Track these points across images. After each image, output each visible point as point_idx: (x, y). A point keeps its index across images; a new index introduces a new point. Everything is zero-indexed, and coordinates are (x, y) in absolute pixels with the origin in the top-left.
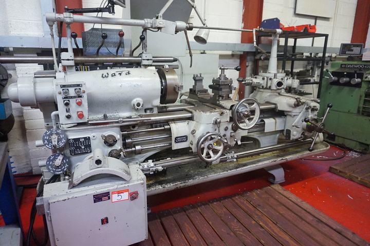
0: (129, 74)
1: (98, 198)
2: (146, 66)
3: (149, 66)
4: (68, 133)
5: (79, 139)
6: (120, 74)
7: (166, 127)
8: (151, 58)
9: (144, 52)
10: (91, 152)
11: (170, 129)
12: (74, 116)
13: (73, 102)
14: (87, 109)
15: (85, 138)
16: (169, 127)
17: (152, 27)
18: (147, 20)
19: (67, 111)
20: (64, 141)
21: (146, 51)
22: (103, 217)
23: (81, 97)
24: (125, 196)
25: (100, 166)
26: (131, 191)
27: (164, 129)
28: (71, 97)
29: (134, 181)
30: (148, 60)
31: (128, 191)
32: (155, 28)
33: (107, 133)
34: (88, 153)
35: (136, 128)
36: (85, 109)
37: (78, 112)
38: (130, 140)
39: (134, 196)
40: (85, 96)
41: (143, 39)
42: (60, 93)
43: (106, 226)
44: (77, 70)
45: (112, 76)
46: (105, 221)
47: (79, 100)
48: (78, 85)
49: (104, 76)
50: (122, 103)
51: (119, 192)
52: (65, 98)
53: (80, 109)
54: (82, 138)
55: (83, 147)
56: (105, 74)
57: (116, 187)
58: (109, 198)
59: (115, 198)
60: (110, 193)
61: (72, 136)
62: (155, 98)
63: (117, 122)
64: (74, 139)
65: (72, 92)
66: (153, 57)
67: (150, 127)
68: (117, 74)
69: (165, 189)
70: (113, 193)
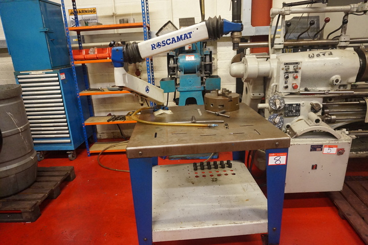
0: (331, 54)
1: (314, 148)
2: (344, 47)
3: (347, 47)
4: (285, 100)
5: (293, 104)
6: (324, 54)
7: (361, 102)
8: (349, 40)
9: (343, 35)
10: (299, 115)
11: (366, 103)
12: (290, 87)
13: (291, 76)
14: (300, 82)
15: (297, 104)
16: (364, 102)
17: (357, 11)
18: (354, 6)
19: (286, 83)
20: (283, 105)
21: (345, 34)
22: (314, 164)
23: (297, 72)
24: (334, 150)
25: (318, 124)
26: (339, 147)
27: (360, 104)
28: (290, 72)
29: (342, 140)
30: (346, 41)
31: (336, 146)
32: (360, 12)
33: (314, 102)
34: (297, 116)
35: (333, 101)
36: (298, 82)
37: (293, 84)
38: (328, 110)
39: (340, 152)
40: (300, 71)
41: (345, 22)
42: (283, 69)
43: (314, 171)
44: (283, 52)
45: (317, 56)
46: (314, 167)
47: (295, 74)
48: (297, 63)
49: (310, 56)
50: (322, 78)
51: (330, 147)
52: (286, 73)
53: (295, 82)
54: (294, 104)
55: (294, 111)
56: (311, 55)
57: (328, 142)
58: (321, 150)
59: (326, 150)
60: (323, 146)
61: (288, 102)
62: (352, 76)
63: (324, 94)
64: (289, 104)
65: (291, 68)
66: (351, 39)
67: (344, 100)
68: (321, 54)
69: (358, 155)
70: (326, 146)
